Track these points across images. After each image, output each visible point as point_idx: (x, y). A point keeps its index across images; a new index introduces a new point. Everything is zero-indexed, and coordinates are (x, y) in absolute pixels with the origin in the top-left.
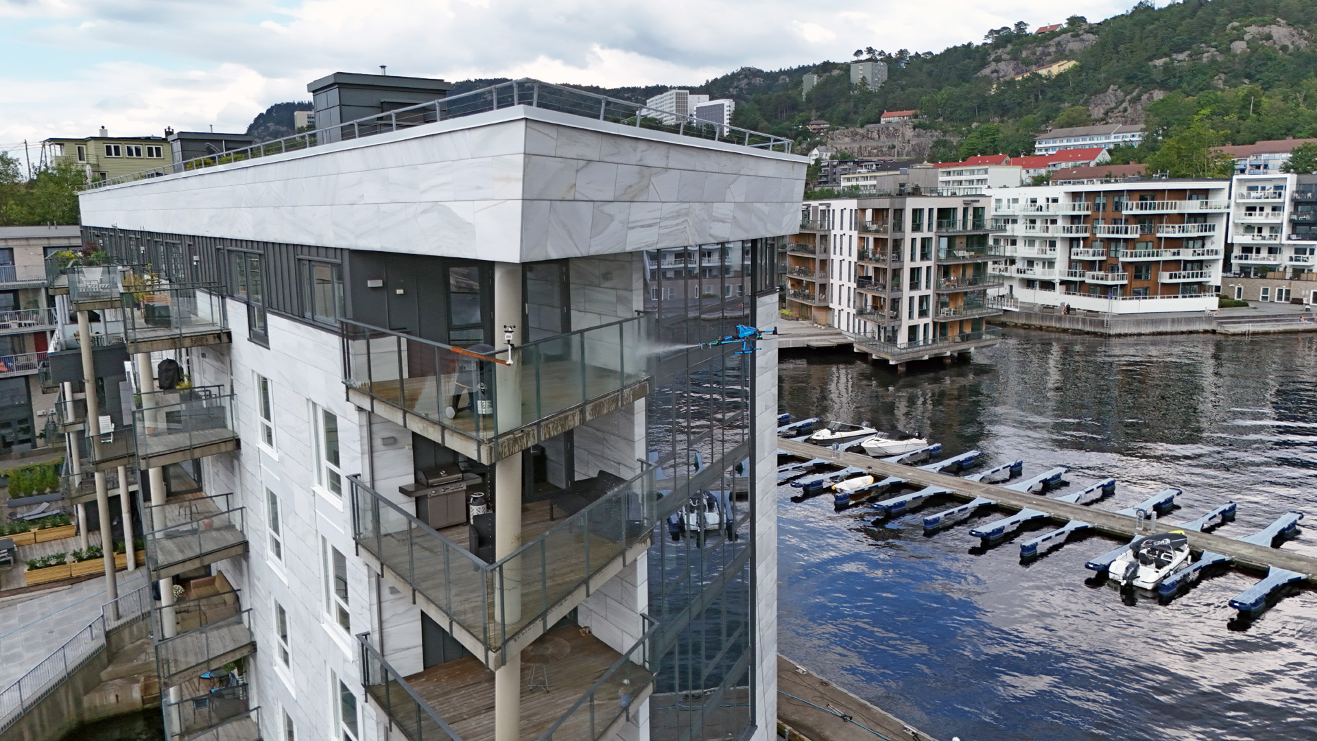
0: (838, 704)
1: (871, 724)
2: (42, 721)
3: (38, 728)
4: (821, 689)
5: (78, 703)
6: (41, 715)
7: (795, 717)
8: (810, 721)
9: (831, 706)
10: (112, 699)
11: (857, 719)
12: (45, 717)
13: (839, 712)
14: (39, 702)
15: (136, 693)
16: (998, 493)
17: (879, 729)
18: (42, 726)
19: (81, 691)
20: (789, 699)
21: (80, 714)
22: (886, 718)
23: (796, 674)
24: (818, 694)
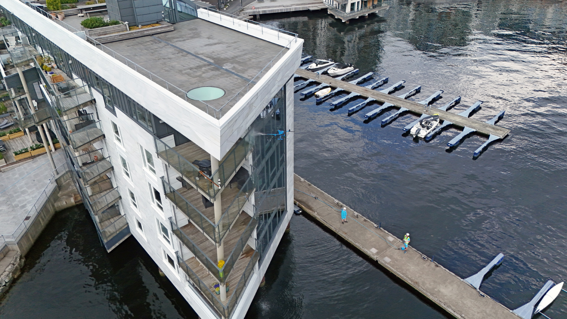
0: (313, 193)
1: (324, 199)
2: (44, 215)
3: (43, 217)
4: (309, 187)
5: (53, 206)
6: (43, 213)
7: (300, 199)
8: (304, 199)
9: (311, 194)
10: (64, 203)
11: (320, 198)
12: (45, 214)
13: (314, 196)
14: (42, 210)
15: (72, 200)
16: (377, 95)
17: (326, 202)
18: (45, 216)
19: (53, 202)
20: (298, 192)
21: (55, 209)
22: (329, 197)
23: (301, 182)
24: (307, 189)
